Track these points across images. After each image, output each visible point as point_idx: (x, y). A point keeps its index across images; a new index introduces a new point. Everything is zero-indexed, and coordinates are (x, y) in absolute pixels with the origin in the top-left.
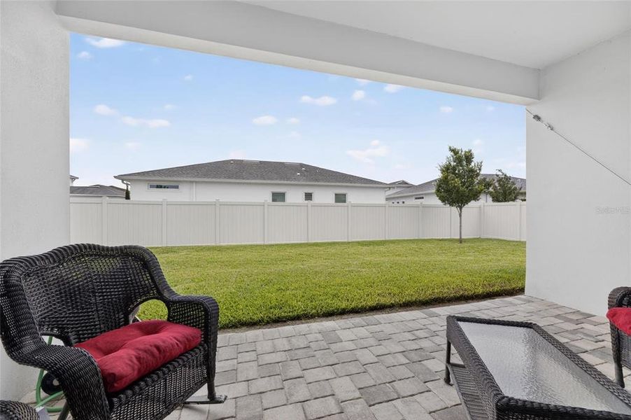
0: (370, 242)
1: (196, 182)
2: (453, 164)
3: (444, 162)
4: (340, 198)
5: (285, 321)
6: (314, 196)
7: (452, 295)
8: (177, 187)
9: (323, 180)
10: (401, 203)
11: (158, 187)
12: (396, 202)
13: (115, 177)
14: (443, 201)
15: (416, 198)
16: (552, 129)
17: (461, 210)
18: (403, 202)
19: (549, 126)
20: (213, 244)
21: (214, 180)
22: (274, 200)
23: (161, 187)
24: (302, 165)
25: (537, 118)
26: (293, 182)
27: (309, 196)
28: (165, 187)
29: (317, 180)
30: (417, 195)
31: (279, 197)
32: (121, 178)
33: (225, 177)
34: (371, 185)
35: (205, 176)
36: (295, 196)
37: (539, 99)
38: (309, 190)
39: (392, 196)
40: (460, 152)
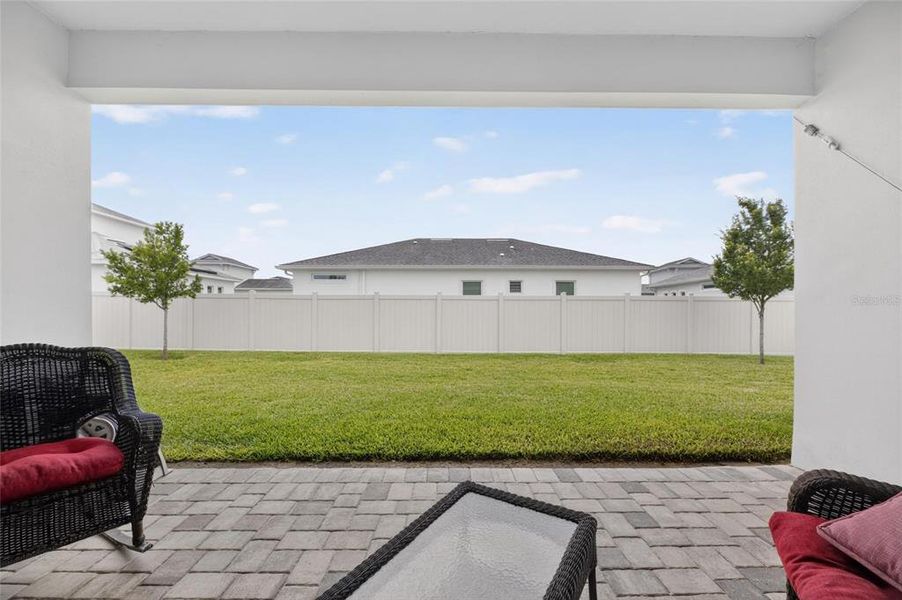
0: (594, 355)
1: (366, 270)
2: (745, 227)
3: (728, 225)
4: (565, 288)
5: (348, 461)
6: (523, 286)
7: (635, 450)
8: (343, 278)
9: (537, 262)
10: (679, 294)
11: (331, 277)
12: (670, 293)
13: (276, 267)
14: (727, 291)
15: (706, 287)
16: (838, 149)
17: (762, 307)
18: (683, 294)
19: (833, 144)
20: (371, 351)
21: (387, 266)
22: (465, 292)
23: (335, 278)
24: (511, 241)
25: (815, 130)
26: (491, 267)
27: (515, 286)
28: (340, 278)
29: (528, 263)
30: (705, 281)
31: (472, 288)
32: (286, 267)
33: (402, 263)
34: (615, 267)
35: (378, 261)
36: (495, 286)
37: (814, 94)
38: (515, 278)
39: (665, 283)
40: (759, 207)
